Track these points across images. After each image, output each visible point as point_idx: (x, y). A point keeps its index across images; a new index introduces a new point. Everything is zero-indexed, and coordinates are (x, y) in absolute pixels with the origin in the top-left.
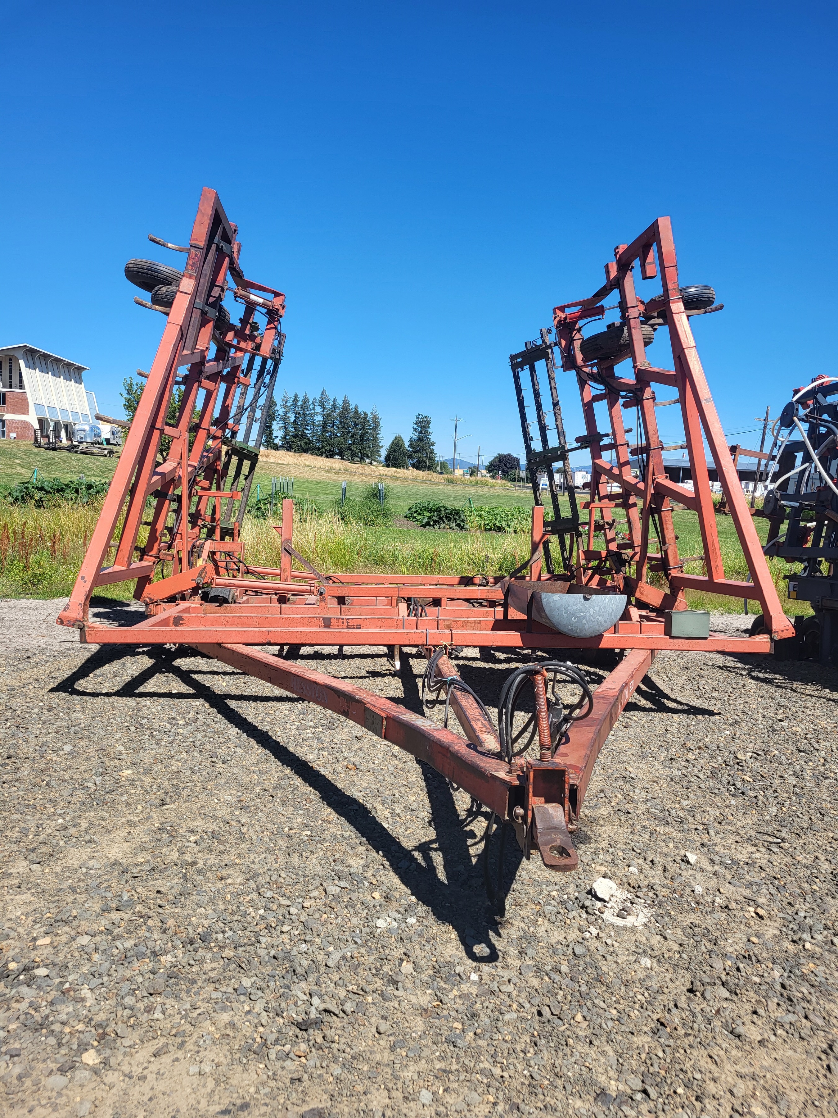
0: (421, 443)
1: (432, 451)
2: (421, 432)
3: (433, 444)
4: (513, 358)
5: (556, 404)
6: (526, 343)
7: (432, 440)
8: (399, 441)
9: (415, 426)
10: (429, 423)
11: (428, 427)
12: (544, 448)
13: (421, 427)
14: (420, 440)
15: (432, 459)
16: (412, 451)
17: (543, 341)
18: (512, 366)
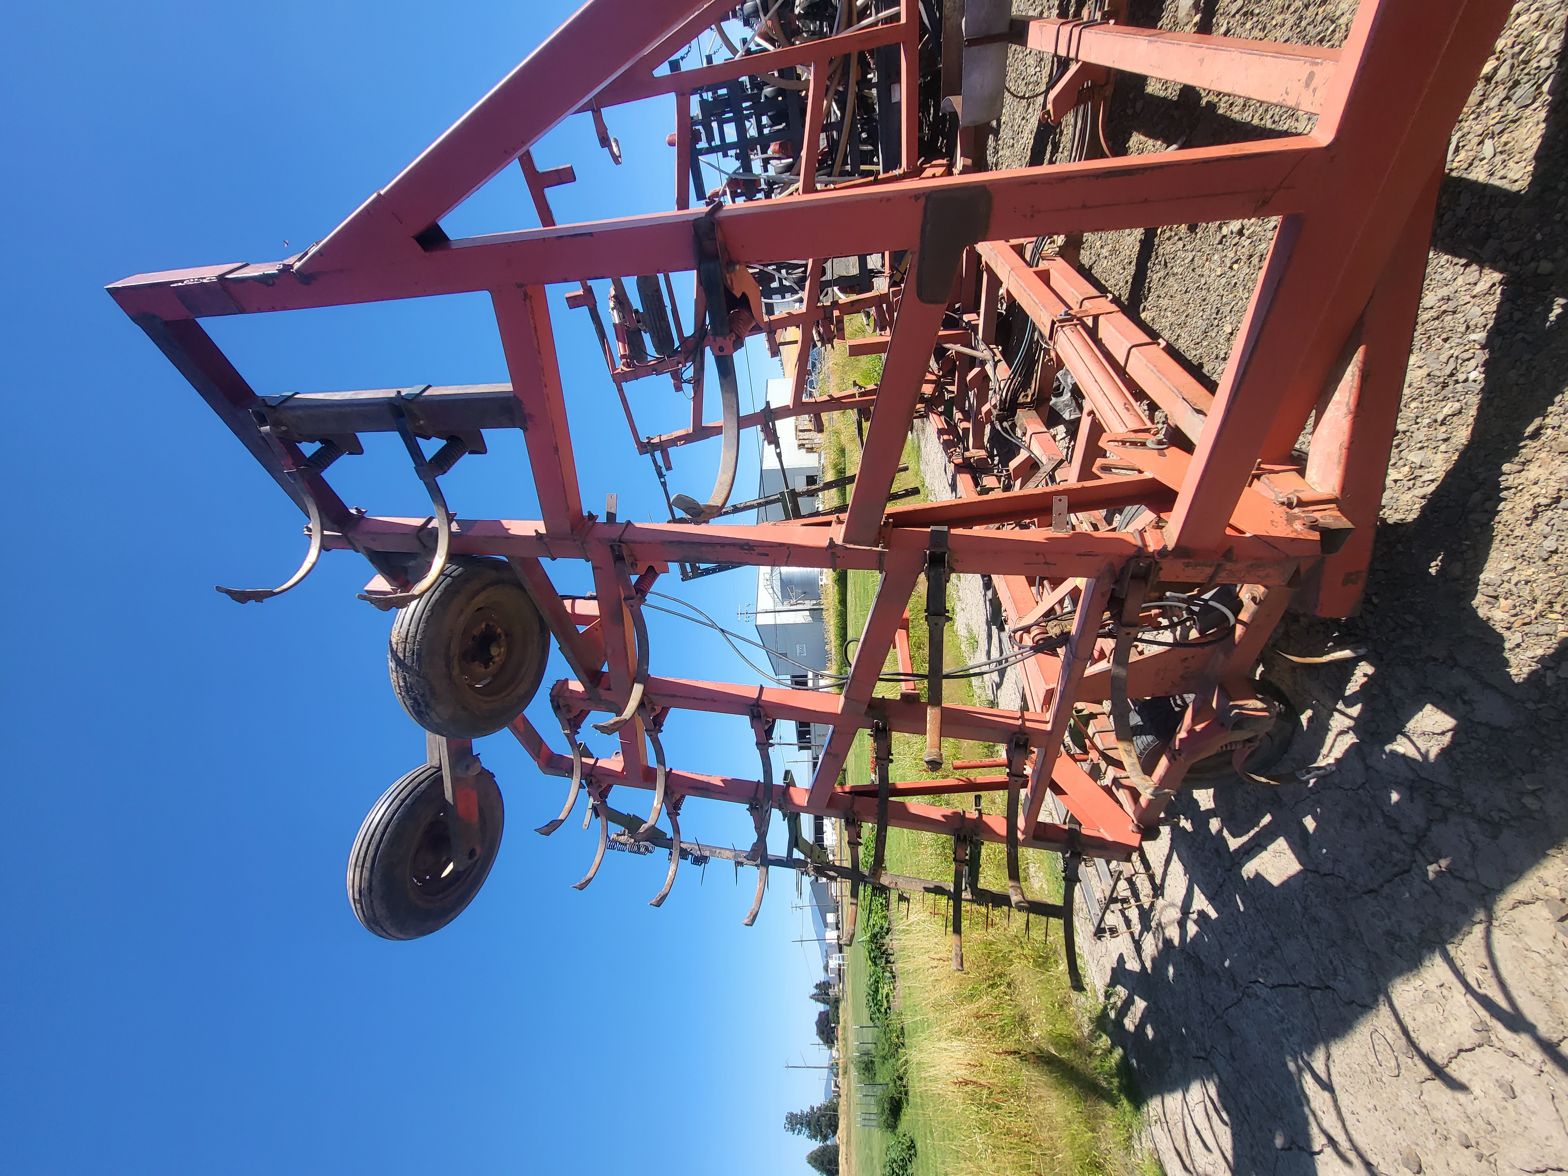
0: (813, 1123)
1: (819, 1109)
2: (802, 1124)
3: (812, 1108)
7: (809, 1110)
8: (812, 1158)
9: (796, 1132)
10: (792, 1114)
11: (797, 1115)
13: (797, 1124)
14: (809, 1125)
15: (827, 1108)
16: (821, 1135)
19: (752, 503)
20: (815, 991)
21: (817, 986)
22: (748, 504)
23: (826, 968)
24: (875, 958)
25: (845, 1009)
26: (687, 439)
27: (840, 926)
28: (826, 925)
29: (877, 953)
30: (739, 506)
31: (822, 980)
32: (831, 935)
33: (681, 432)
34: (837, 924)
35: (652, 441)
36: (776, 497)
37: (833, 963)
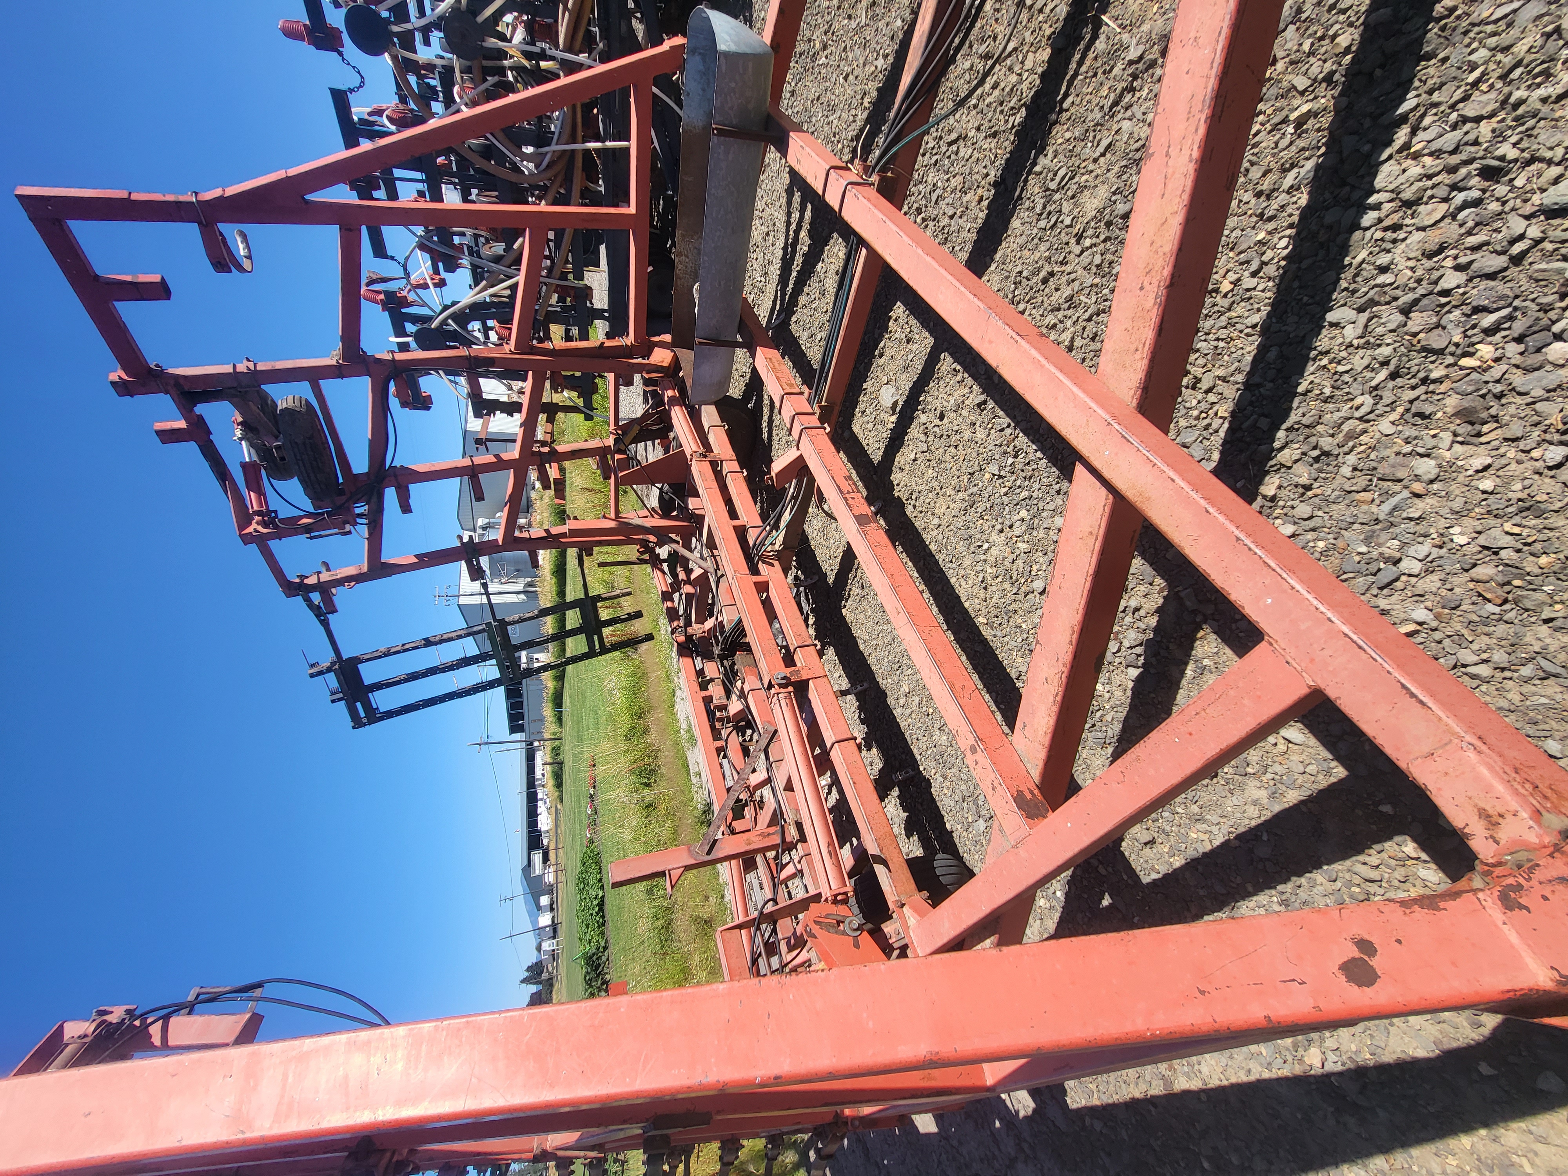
4: (358, 723)
5: (428, 643)
6: (333, 701)
12: (490, 657)
17: (329, 670)
18: (370, 723)
19: (450, 635)
20: (526, 974)
21: (529, 969)
22: (445, 637)
23: (539, 948)
24: (590, 980)
25: (559, 990)
26: (358, 578)
27: (555, 906)
28: (539, 908)
29: (593, 975)
30: (432, 640)
31: (534, 961)
32: (545, 920)
33: (351, 571)
34: (551, 905)
35: (306, 581)
36: (480, 628)
37: (547, 946)
